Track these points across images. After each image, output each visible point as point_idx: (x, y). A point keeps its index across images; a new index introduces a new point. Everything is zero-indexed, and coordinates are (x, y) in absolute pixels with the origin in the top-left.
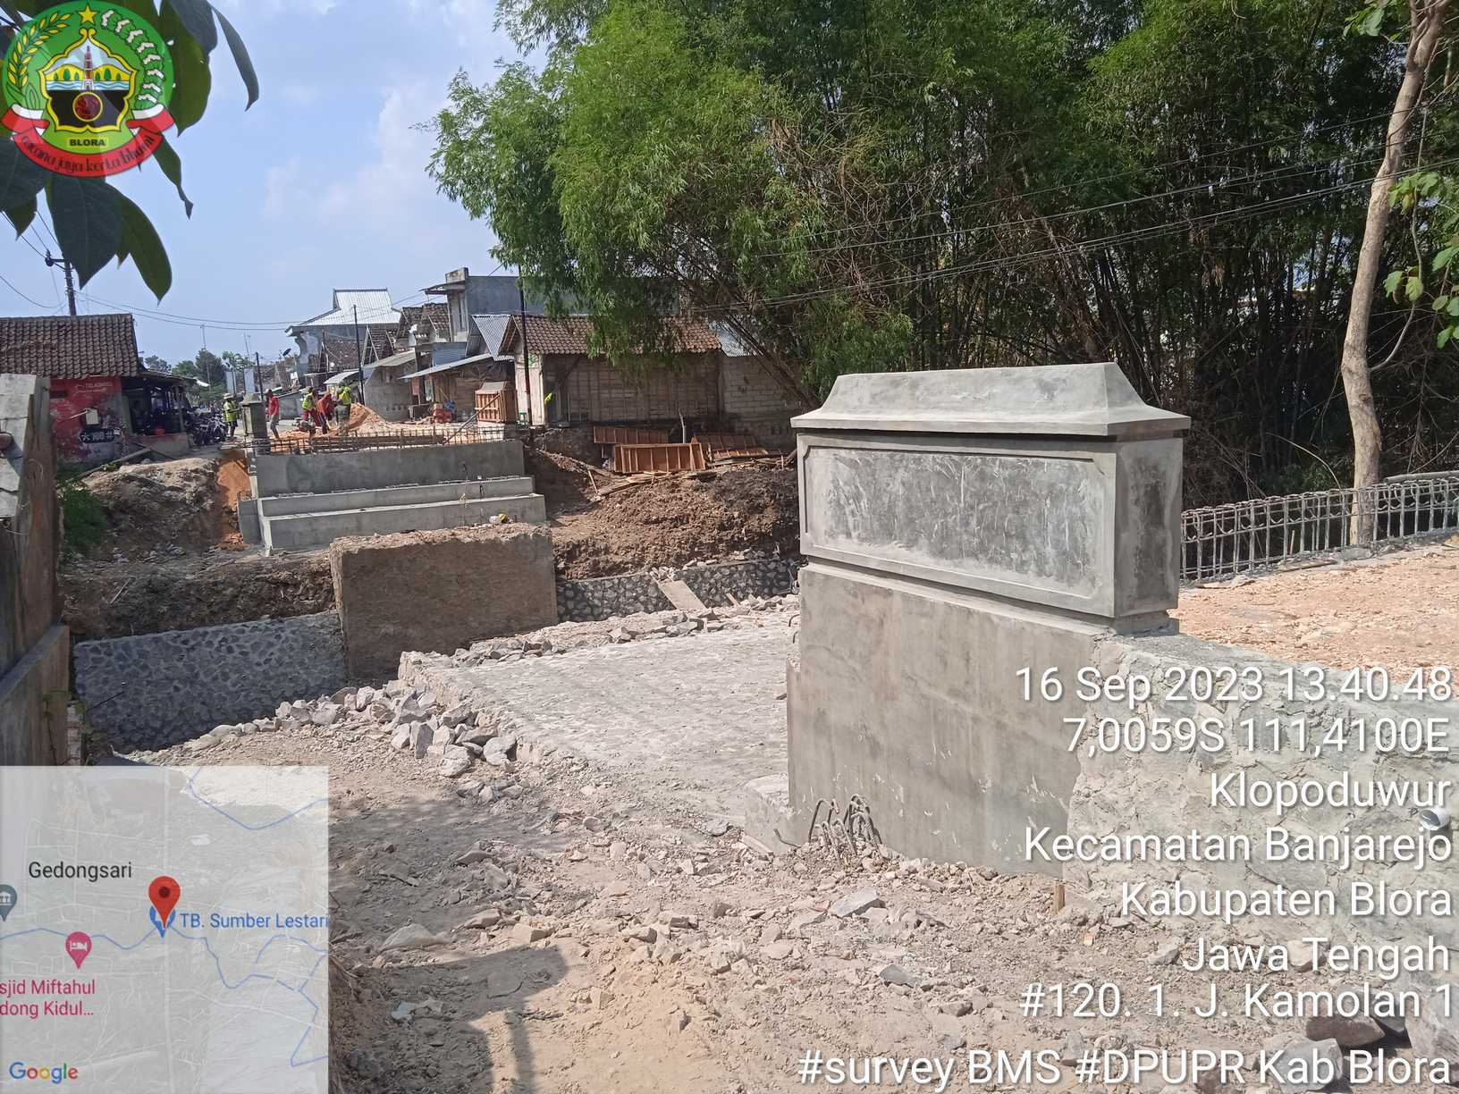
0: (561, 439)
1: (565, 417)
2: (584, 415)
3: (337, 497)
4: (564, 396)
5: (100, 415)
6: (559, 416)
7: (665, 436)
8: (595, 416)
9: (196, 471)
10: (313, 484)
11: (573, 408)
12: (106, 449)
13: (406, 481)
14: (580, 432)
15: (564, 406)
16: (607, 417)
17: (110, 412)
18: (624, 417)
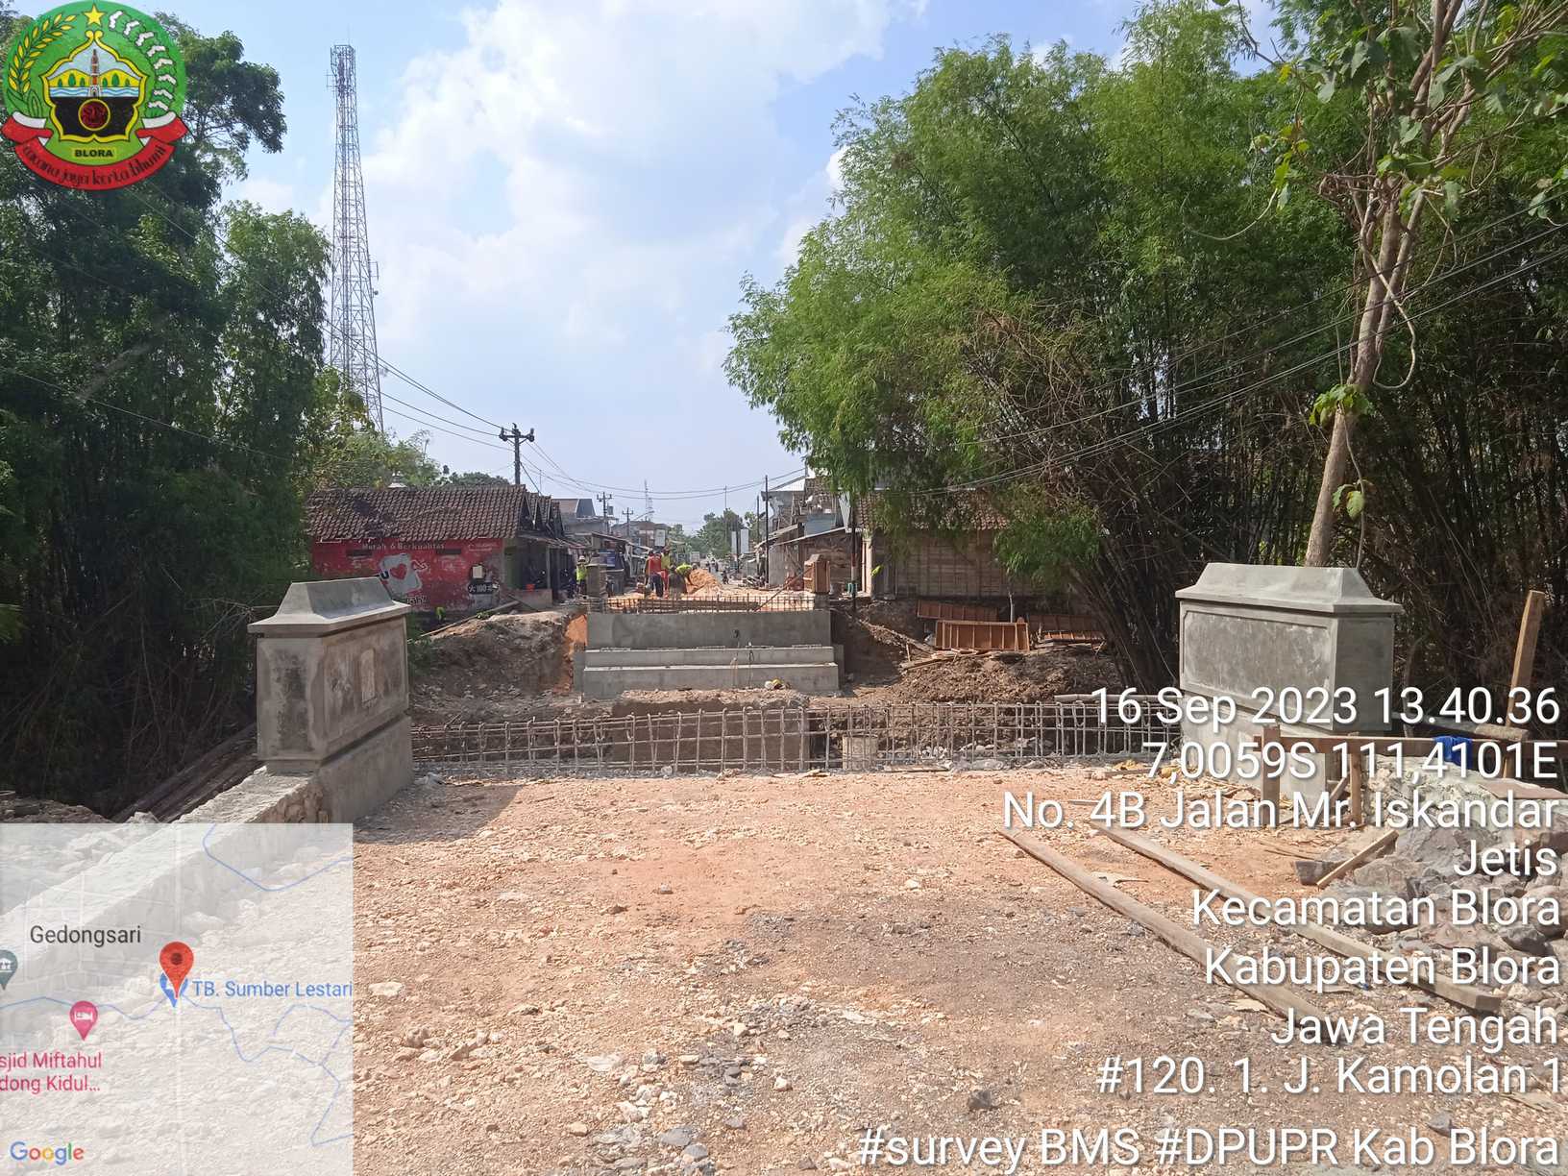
0: (885, 611)
1: (892, 591)
2: (913, 589)
3: (652, 654)
4: (892, 570)
5: (484, 571)
6: (886, 589)
7: (993, 614)
8: (923, 590)
9: (546, 623)
10: (634, 641)
11: (901, 581)
12: (486, 599)
13: (713, 644)
14: (904, 605)
15: (892, 580)
16: (935, 592)
17: (494, 569)
18: (953, 593)
